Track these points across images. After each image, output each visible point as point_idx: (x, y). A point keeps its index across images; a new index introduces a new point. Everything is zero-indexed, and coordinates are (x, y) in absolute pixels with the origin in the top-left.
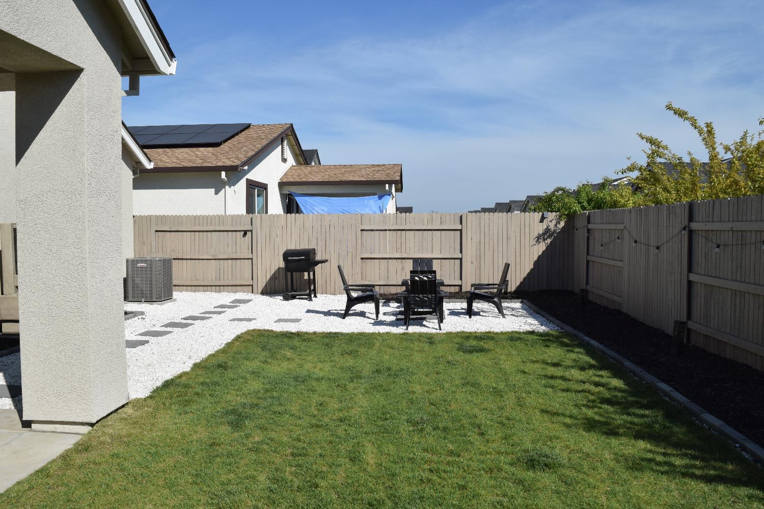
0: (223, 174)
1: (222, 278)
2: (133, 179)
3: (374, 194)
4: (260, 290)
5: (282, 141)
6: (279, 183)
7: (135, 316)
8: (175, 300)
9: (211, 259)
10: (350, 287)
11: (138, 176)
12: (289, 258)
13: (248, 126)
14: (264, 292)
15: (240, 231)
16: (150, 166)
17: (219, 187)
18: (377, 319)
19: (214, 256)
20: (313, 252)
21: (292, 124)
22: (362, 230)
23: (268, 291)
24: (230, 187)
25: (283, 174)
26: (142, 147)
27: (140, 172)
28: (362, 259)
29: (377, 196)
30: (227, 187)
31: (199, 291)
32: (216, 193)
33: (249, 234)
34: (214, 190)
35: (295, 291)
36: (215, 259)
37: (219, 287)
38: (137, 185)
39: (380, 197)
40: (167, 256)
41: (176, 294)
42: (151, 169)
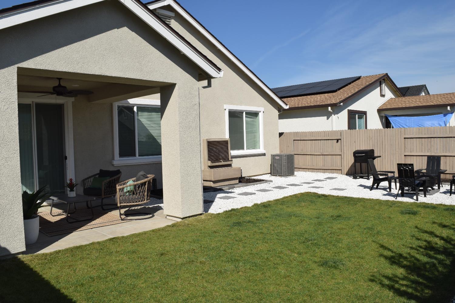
0: (330, 108)
1: (326, 166)
2: (279, 115)
3: (441, 113)
4: (345, 173)
5: (380, 84)
6: (378, 110)
7: (266, 182)
8: (296, 176)
9: (320, 155)
10: (379, 173)
11: (282, 112)
12: (356, 155)
13: (359, 78)
14: (348, 173)
15: (335, 140)
16: (286, 107)
17: (329, 115)
18: (389, 192)
19: (322, 153)
20: (372, 151)
21: (387, 74)
22: (404, 138)
23: (350, 173)
24: (334, 115)
25: (383, 104)
26: (281, 98)
27: (283, 111)
28: (405, 156)
29: (443, 115)
30: (333, 115)
31: (314, 172)
32: (328, 119)
33: (339, 141)
34: (326, 117)
35: (362, 174)
36: (323, 155)
37: (324, 170)
38: (281, 117)
39: (445, 115)
40: (292, 153)
41: (296, 173)
42: (287, 109)
